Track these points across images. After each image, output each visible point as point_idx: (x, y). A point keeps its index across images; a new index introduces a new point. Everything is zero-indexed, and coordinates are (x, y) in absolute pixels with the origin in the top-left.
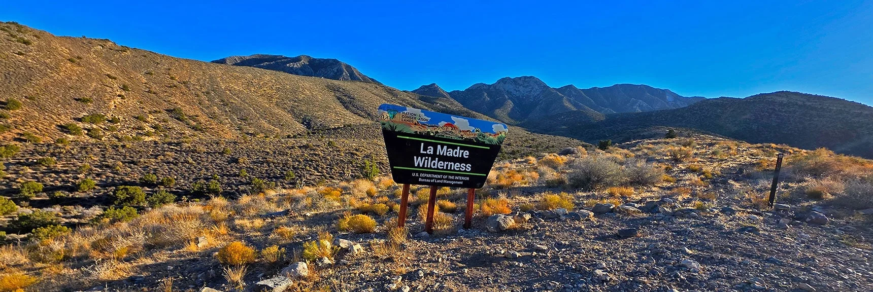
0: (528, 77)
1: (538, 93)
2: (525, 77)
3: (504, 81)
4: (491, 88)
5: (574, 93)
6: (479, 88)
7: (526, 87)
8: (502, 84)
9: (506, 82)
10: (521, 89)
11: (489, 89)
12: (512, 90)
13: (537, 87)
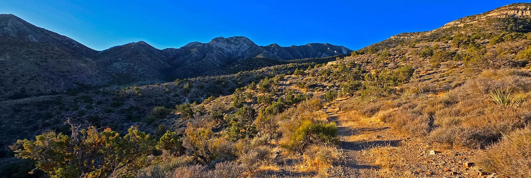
0: (239, 37)
1: (246, 49)
2: (237, 37)
3: (216, 40)
4: (205, 46)
5: (277, 49)
6: (193, 46)
7: (236, 45)
8: (215, 42)
9: (219, 41)
10: (232, 46)
11: (203, 47)
12: (224, 48)
13: (245, 44)
